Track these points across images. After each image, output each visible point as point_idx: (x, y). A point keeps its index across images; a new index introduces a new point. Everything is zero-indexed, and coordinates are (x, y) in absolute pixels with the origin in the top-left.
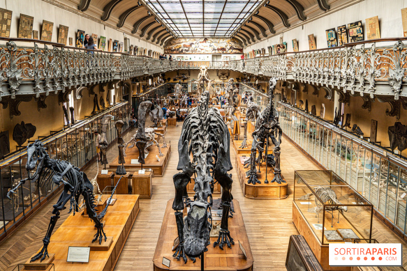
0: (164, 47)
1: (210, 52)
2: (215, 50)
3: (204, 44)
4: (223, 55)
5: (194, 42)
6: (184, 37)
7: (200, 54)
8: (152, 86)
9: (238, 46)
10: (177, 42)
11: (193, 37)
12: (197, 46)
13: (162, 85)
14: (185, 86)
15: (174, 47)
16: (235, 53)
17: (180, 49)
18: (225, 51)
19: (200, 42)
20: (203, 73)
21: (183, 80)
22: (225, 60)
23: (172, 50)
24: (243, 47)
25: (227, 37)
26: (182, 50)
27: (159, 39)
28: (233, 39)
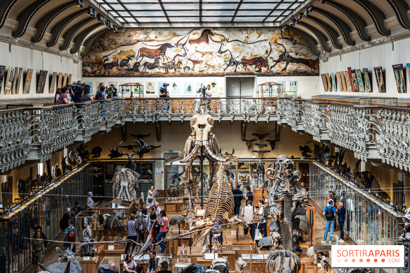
0: (83, 56)
1: (221, 71)
2: (236, 63)
3: (203, 46)
4: (259, 80)
5: (173, 41)
6: (142, 28)
7: (191, 75)
8: (47, 178)
9: (303, 52)
10: (121, 40)
11: (171, 28)
12: (182, 52)
13: (76, 170)
14: (145, 170)
15: (111, 56)
16: (296, 73)
17: (132, 63)
18: (266, 65)
19: (191, 41)
20: (201, 137)
21: (141, 154)
22: (266, 95)
23: (105, 66)
24: (318, 54)
25: (271, 25)
26: (137, 65)
27: (66, 37)
28: (290, 32)
